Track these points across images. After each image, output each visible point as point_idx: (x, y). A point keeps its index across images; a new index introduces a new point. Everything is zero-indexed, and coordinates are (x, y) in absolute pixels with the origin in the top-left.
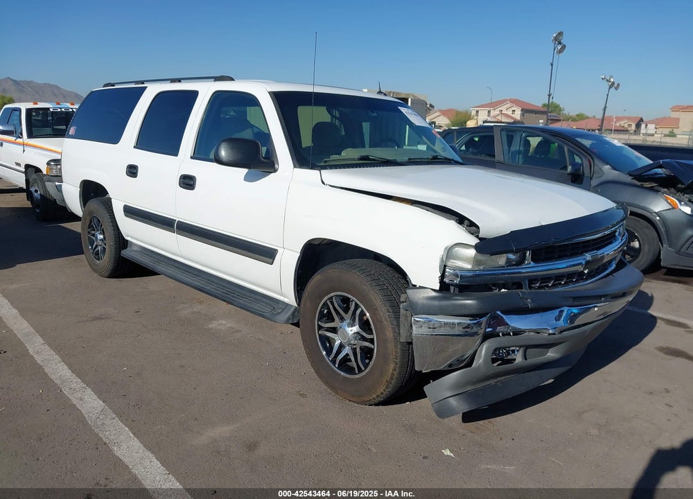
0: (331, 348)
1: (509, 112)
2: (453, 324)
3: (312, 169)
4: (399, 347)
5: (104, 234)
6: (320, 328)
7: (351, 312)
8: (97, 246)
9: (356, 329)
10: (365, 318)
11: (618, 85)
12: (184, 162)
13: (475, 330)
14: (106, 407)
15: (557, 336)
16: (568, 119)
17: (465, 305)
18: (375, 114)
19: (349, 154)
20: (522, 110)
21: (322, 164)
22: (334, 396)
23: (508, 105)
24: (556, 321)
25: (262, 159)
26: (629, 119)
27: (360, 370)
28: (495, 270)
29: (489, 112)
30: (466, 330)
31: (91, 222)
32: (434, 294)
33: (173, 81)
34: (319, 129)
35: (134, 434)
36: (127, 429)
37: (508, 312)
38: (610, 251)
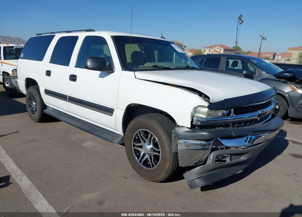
0: (140, 155)
1: (219, 50)
2: (197, 144)
3: (130, 71)
4: (172, 155)
5: (36, 103)
6: (134, 146)
7: (149, 138)
8: (33, 108)
9: (151, 146)
10: (155, 141)
11: (266, 38)
12: (72, 68)
13: (207, 147)
14: (32, 184)
15: (246, 149)
16: (244, 53)
17: (203, 135)
18: (160, 47)
19: (148, 65)
20: (224, 49)
21: (135, 69)
22: (141, 178)
23: (218, 47)
24: (245, 142)
25: (107, 67)
26: (270, 53)
27: (153, 166)
28: (217, 118)
29: (210, 50)
30: (203, 147)
31: (30, 97)
32: (188, 130)
33: (67, 32)
34: (134, 54)
35: (44, 197)
36: (41, 195)
37: (223, 138)
38: (268, 110)
